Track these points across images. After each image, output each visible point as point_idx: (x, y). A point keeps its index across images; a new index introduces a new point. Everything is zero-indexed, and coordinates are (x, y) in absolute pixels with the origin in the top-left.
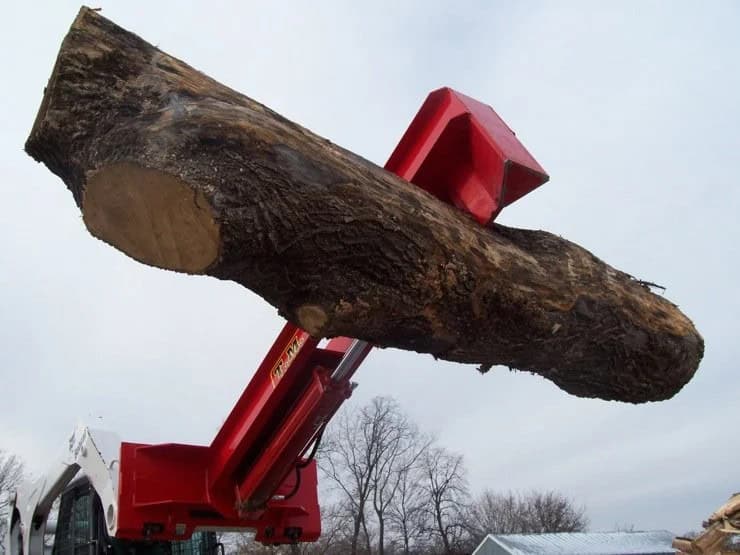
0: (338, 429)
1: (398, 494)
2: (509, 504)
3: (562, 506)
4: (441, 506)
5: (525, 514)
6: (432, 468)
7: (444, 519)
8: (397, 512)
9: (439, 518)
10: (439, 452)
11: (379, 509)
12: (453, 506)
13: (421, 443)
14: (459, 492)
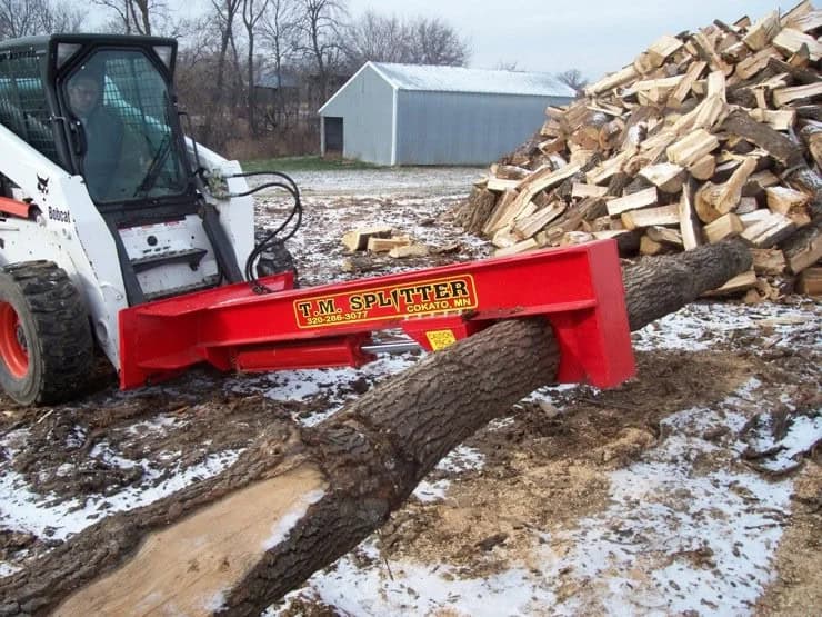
2: (392, 27)
3: (447, 34)
4: (318, 24)
5: (407, 39)
7: (320, 38)
8: (268, 28)
9: (315, 36)
11: (249, 22)
12: (331, 25)
14: (338, 9)
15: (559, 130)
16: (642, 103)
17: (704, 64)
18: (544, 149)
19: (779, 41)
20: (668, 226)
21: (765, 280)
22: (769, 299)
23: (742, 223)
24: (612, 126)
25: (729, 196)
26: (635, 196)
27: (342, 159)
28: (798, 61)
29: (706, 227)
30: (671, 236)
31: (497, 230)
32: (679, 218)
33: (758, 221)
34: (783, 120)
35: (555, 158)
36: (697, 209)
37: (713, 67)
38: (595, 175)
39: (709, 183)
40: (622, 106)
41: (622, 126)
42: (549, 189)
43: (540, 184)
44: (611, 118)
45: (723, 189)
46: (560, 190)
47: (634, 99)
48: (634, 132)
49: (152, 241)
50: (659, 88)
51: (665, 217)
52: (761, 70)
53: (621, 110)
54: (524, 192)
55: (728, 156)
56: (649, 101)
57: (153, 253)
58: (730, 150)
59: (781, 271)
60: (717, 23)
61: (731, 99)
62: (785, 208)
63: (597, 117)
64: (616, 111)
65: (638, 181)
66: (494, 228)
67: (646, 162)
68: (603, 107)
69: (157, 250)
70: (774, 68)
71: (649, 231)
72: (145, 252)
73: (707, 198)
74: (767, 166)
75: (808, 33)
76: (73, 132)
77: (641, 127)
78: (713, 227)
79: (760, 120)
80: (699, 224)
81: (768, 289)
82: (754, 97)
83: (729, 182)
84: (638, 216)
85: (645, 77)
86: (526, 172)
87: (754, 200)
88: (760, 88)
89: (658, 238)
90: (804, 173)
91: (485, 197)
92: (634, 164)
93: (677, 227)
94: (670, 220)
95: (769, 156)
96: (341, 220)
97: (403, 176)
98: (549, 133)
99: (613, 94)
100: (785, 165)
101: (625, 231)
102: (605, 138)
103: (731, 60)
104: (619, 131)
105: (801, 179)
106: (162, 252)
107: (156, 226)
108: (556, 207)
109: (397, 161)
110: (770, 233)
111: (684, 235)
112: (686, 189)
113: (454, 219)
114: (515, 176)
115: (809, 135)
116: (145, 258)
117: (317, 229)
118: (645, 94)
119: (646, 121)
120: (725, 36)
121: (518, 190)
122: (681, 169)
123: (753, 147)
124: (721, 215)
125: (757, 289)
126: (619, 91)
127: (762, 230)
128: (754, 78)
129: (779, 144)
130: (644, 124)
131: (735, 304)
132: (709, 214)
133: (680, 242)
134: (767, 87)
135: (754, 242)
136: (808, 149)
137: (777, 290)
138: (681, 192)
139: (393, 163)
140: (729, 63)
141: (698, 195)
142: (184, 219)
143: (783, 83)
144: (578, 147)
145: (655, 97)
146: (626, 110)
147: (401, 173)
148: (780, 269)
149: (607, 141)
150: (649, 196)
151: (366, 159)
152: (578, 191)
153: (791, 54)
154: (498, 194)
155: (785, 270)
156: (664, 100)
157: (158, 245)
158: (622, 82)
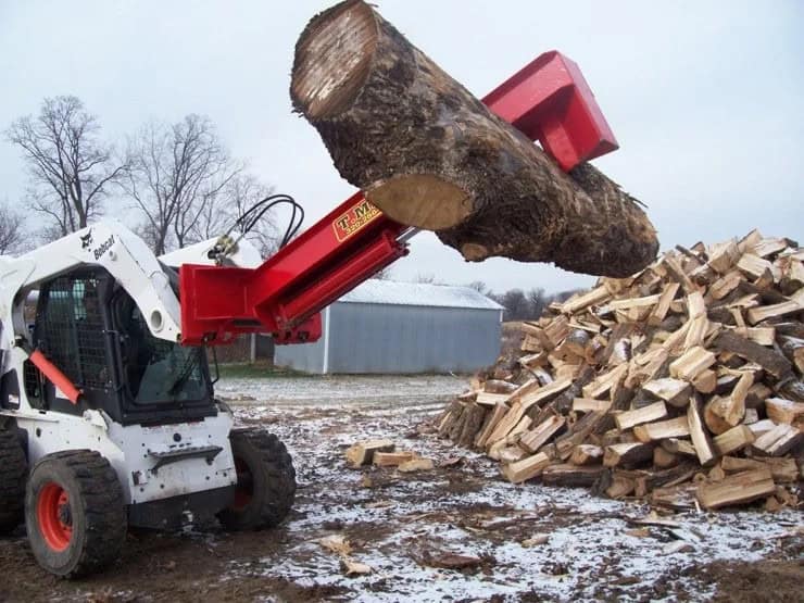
0: (142, 143)
1: (202, 219)
6: (241, 196)
10: (250, 180)
11: (180, 232)
12: (259, 238)
13: (232, 169)
14: (266, 223)
15: (539, 346)
16: (619, 320)
17: (678, 285)
18: (528, 364)
19: (742, 264)
20: (680, 438)
21: (781, 487)
22: (789, 505)
23: (753, 433)
24: (595, 342)
25: (736, 409)
26: (644, 410)
27: (273, 367)
28: (764, 283)
29: (717, 438)
30: (684, 447)
31: (493, 443)
32: (689, 430)
33: (766, 431)
34: (765, 337)
35: (540, 373)
36: (707, 421)
37: (686, 288)
38: (592, 390)
39: (716, 397)
40: (600, 324)
41: (605, 342)
42: (543, 403)
43: (533, 398)
44: (591, 335)
45: (728, 402)
46: (555, 404)
47: (611, 316)
48: (620, 347)
49: (177, 438)
50: (639, 307)
51: (676, 430)
52: (732, 291)
53: (599, 327)
54: (516, 406)
55: (725, 370)
56: (627, 318)
57: (178, 448)
58: (726, 364)
59: (794, 478)
60: (678, 248)
61: (712, 317)
62: (789, 418)
63: (579, 334)
64: (595, 328)
65: (640, 395)
66: (488, 442)
67: (645, 377)
68: (582, 324)
69: (181, 446)
70: (743, 290)
71: (664, 443)
72: (172, 447)
73: (716, 411)
74: (762, 379)
75: (764, 258)
76: (122, 344)
77: (625, 343)
78: (725, 438)
79: (746, 337)
80: (710, 435)
81: (786, 496)
82: (732, 316)
83: (733, 395)
84: (651, 429)
85: (617, 297)
86: (513, 386)
87: (755, 412)
88: (736, 307)
89: (673, 449)
90: (795, 385)
91: (474, 410)
92: (634, 379)
93: (688, 438)
94: (681, 431)
95: (763, 370)
96: (321, 432)
97: (336, 384)
98: (530, 349)
99: (588, 312)
100: (778, 378)
101: (639, 444)
102: (592, 353)
103: (702, 282)
104: (603, 347)
105: (793, 390)
106: (185, 447)
107: (181, 425)
108: (556, 420)
109: (329, 369)
110: (782, 442)
111: (696, 446)
112: (693, 402)
113: (436, 431)
114: (503, 390)
115: (793, 351)
116: (171, 452)
117: (303, 441)
118: (625, 313)
119: (628, 338)
120: (688, 260)
121: (509, 404)
122: (687, 384)
123: (744, 362)
124: (731, 427)
125: (775, 496)
126: (594, 309)
127: (773, 440)
128: (728, 298)
129: (770, 359)
130: (627, 340)
131: (758, 512)
132: (719, 426)
133: (693, 452)
134: (742, 306)
135: (767, 451)
136: (794, 364)
137: (796, 497)
138: (688, 405)
139: (325, 371)
140: (701, 285)
141: (707, 408)
142: (203, 420)
143: (756, 303)
144: (561, 362)
145: (634, 315)
146: (603, 328)
147: (334, 381)
148: (794, 476)
149: (593, 356)
150: (658, 410)
151: (297, 368)
152: (579, 405)
153: (757, 277)
154: (489, 408)
155: (798, 476)
156: (644, 318)
157: (182, 442)
158: (595, 301)
